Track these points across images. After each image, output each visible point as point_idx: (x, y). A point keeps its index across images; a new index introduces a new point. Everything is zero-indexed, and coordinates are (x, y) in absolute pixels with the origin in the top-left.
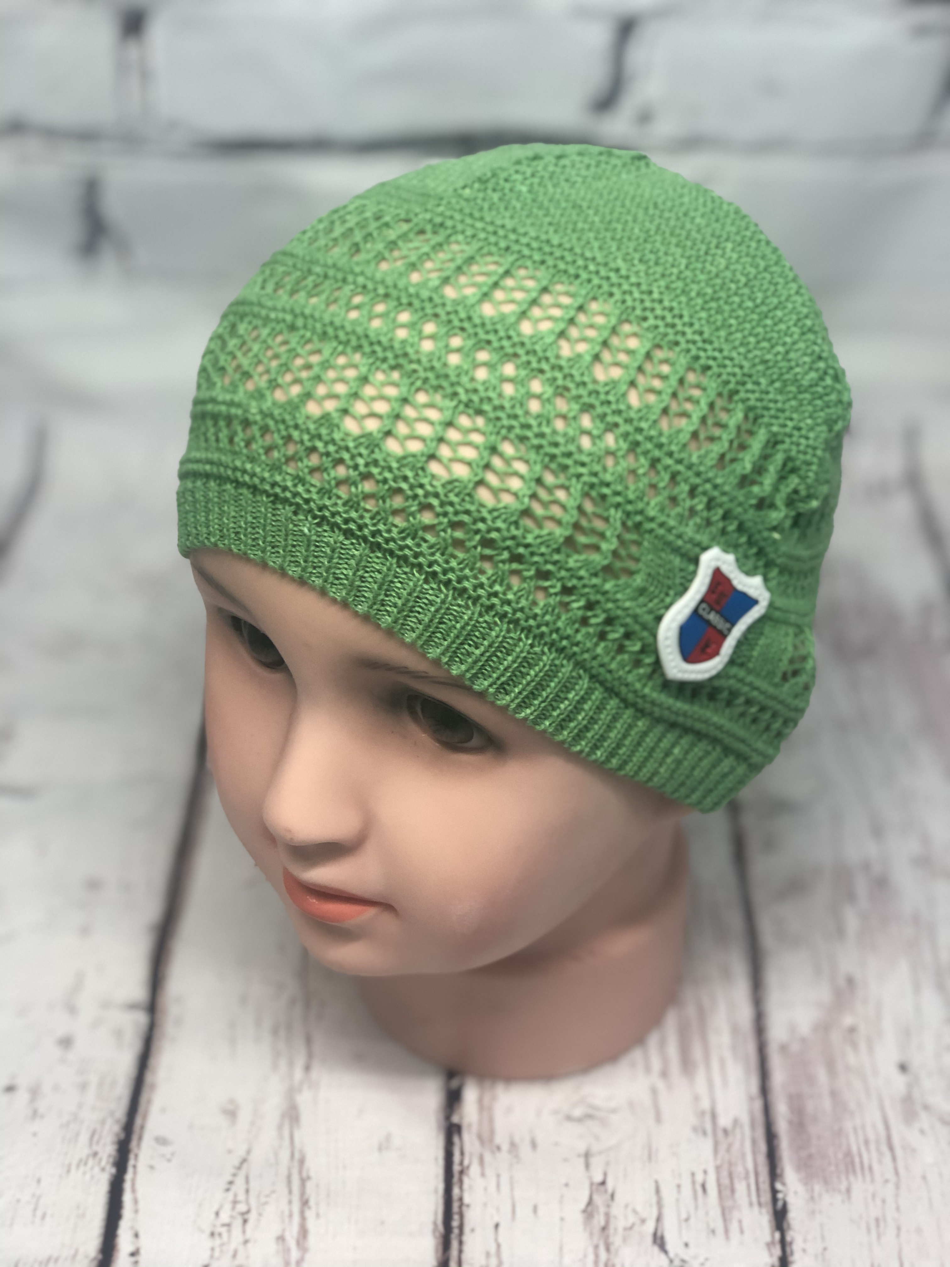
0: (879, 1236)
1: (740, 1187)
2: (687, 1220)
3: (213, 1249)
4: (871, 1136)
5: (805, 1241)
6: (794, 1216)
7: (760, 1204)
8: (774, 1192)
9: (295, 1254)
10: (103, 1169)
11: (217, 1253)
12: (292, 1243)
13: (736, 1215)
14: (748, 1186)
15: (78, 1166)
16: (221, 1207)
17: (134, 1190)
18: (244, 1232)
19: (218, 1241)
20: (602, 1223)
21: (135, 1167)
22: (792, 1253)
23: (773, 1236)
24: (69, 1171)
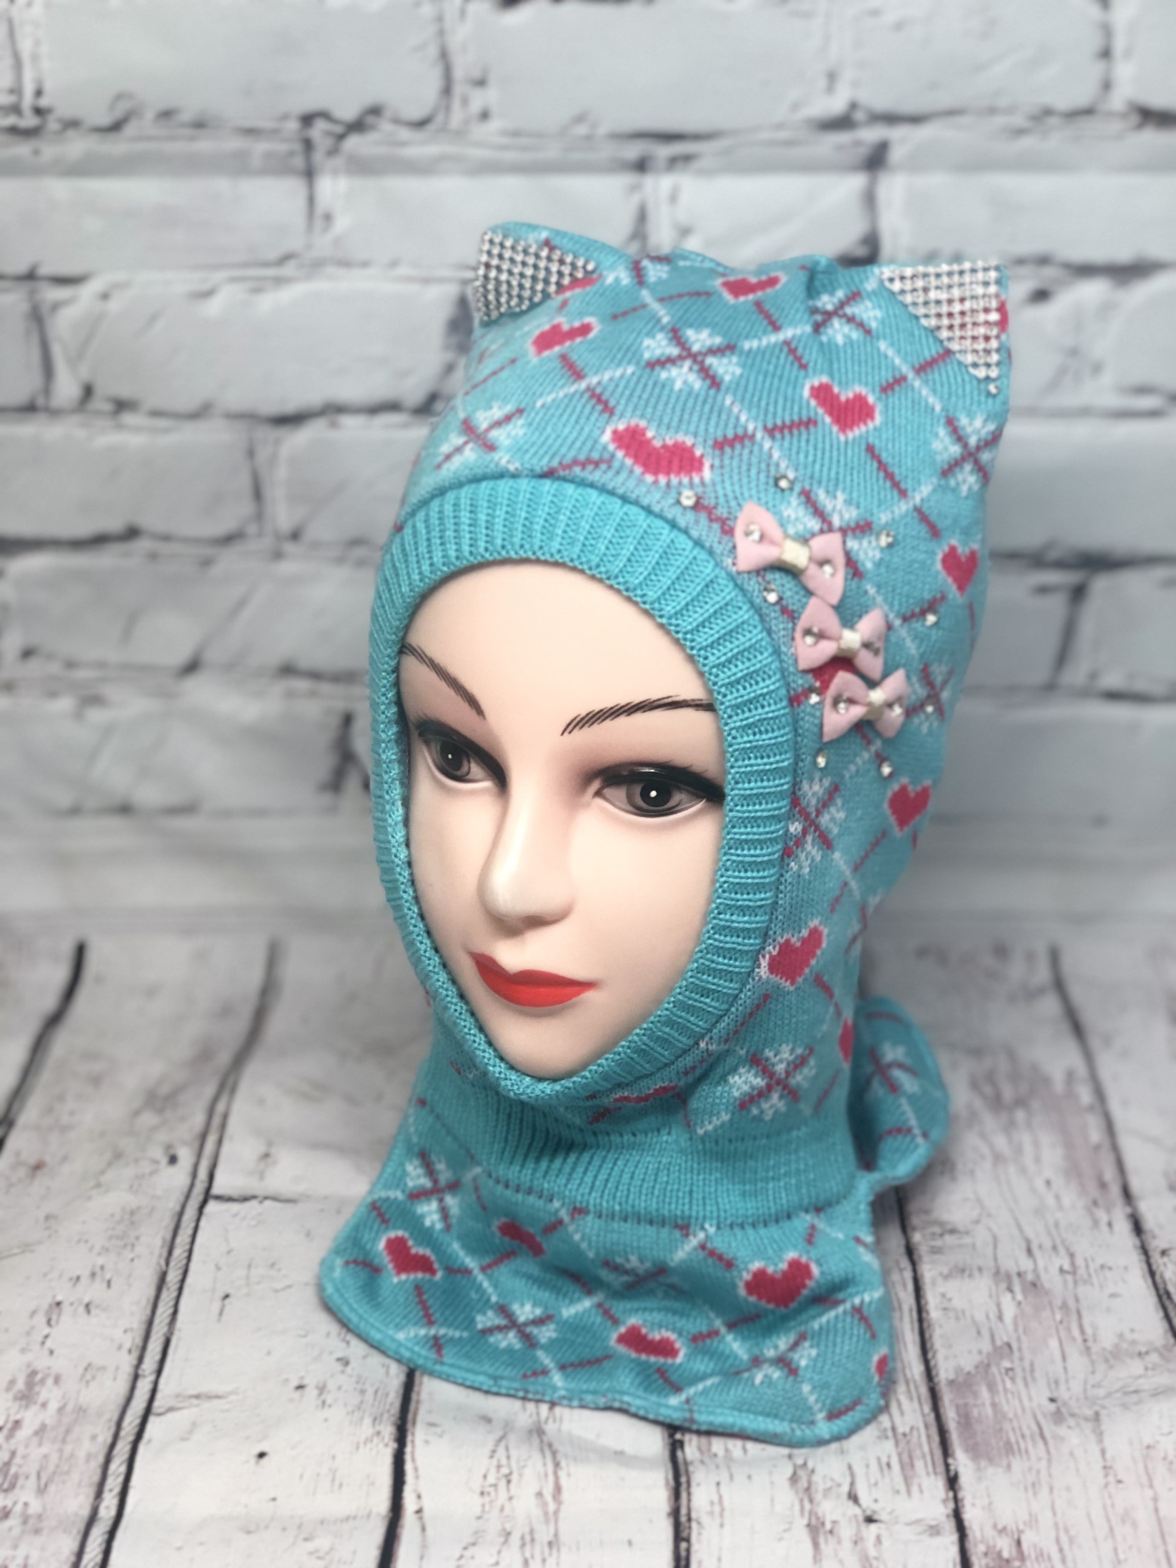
0: (1035, 1494)
1: (919, 1464)
2: (876, 1484)
3: (483, 1506)
4: (1027, 1433)
5: (974, 1497)
6: (965, 1480)
7: (935, 1473)
8: (947, 1466)
9: (552, 1506)
10: (386, 1445)
11: (487, 1508)
12: (548, 1497)
13: (916, 1481)
14: (926, 1463)
15: (365, 1443)
16: (488, 1470)
17: (413, 1460)
18: (508, 1490)
19: (487, 1499)
20: (805, 1485)
21: (413, 1442)
22: (963, 1506)
23: (947, 1494)
24: (358, 1448)
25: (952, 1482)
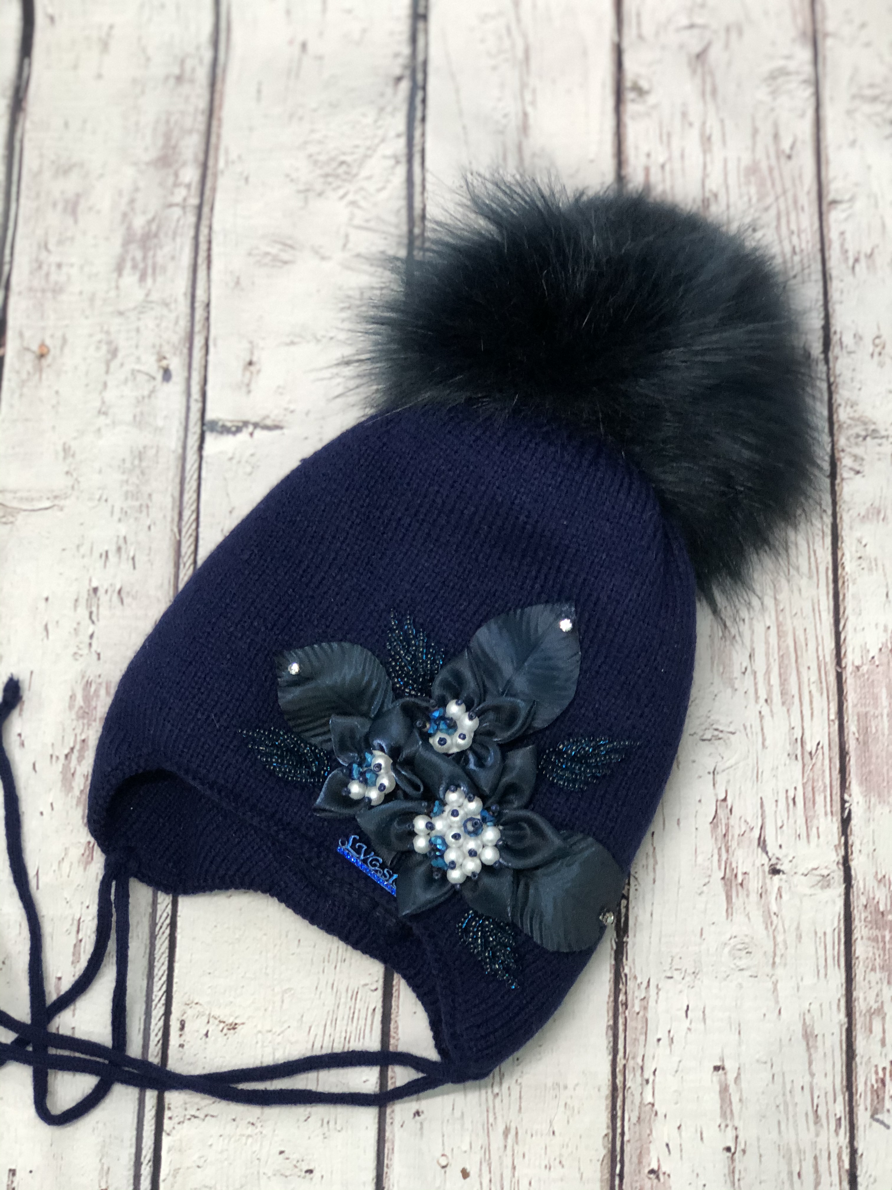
25: (846, 822)
